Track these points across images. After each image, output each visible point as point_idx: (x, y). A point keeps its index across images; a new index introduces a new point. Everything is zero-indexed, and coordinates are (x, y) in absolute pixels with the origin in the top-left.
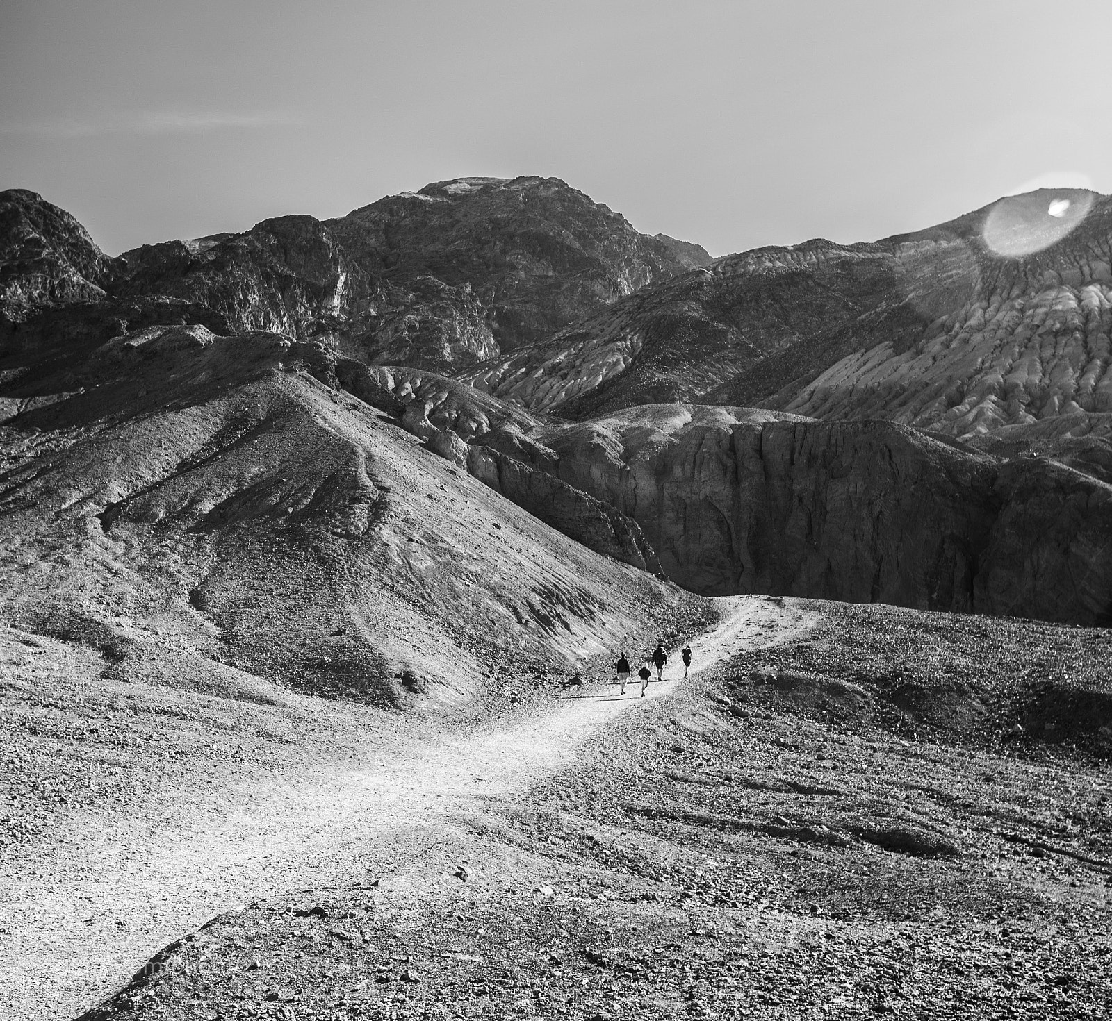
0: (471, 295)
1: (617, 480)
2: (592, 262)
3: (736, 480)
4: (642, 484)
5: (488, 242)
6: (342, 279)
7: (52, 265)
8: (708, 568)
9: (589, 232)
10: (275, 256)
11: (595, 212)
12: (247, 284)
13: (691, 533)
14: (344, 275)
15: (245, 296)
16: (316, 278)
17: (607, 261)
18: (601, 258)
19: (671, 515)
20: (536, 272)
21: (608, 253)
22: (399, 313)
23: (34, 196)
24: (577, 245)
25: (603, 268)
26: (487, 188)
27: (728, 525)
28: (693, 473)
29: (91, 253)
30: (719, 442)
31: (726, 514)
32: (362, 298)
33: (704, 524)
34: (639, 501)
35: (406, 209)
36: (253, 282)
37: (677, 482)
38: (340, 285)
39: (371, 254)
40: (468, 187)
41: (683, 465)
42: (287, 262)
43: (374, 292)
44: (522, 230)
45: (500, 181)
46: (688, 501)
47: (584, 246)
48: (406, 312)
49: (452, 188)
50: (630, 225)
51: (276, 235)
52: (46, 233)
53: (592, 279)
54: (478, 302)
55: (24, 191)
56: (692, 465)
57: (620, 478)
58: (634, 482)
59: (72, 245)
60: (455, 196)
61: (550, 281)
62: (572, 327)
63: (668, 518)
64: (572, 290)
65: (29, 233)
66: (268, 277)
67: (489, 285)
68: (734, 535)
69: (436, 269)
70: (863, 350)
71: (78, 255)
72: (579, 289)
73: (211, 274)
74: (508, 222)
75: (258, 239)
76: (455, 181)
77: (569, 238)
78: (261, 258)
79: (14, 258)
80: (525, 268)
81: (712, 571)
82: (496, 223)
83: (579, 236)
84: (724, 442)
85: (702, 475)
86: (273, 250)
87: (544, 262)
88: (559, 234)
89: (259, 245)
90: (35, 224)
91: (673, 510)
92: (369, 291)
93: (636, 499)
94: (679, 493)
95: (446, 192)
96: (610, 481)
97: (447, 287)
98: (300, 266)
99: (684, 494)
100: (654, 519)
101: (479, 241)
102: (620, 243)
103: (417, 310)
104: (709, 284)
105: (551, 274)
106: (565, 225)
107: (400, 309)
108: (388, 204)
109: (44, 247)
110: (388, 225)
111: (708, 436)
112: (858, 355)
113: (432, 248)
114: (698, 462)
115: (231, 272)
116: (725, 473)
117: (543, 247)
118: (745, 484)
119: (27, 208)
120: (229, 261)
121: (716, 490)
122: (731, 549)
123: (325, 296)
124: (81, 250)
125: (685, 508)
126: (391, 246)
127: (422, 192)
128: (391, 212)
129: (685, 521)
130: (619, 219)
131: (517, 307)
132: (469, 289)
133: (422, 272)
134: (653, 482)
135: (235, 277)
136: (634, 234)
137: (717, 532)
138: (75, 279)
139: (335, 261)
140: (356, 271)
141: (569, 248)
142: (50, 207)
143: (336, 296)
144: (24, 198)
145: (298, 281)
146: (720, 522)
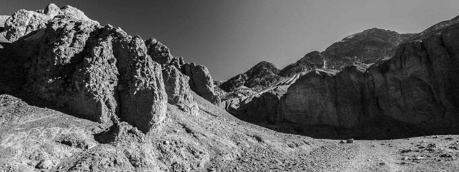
0: (357, 59)
1: (363, 78)
2: (388, 44)
3: (429, 61)
4: (376, 77)
5: (359, 46)
6: (325, 62)
7: (269, 73)
8: (420, 112)
9: (386, 37)
10: (309, 61)
11: (386, 32)
12: (304, 67)
13: (406, 94)
14: (325, 61)
15: (304, 70)
16: (319, 63)
17: (392, 42)
18: (390, 42)
19: (393, 88)
20: (373, 50)
21: (392, 41)
22: (339, 66)
23: (265, 62)
24: (383, 41)
25: (391, 44)
26: (357, 36)
27: (429, 87)
28: (401, 65)
29: (276, 69)
30: (414, 48)
31: (426, 81)
32: (330, 65)
33: (413, 88)
34: (376, 85)
35: (338, 45)
36: (305, 67)
37: (393, 71)
38: (325, 63)
39: (332, 56)
40: (353, 36)
41: (395, 63)
42: (312, 61)
43: (333, 63)
44: (367, 41)
45: (360, 33)
46: (401, 79)
47: (385, 41)
48: (341, 66)
49: (349, 38)
50: (397, 33)
51: (309, 56)
52: (268, 68)
53: (389, 47)
54: (359, 60)
55: (263, 61)
56: (400, 61)
57: (364, 77)
58: (371, 77)
59: (273, 69)
60: (350, 39)
61: (377, 51)
62: (381, 57)
63: (392, 90)
64: (383, 51)
65: (264, 68)
66: (308, 65)
67: (361, 55)
68: (434, 91)
69: (348, 55)
71: (274, 70)
72: (386, 51)
73: (296, 67)
74: (363, 41)
75: (305, 58)
76: (349, 36)
77: (380, 40)
78: (306, 62)
79: (262, 73)
80: (370, 49)
81: (423, 113)
82: (360, 42)
83: (383, 39)
84: (417, 46)
85: (407, 65)
86: (309, 59)
87: (375, 47)
88: (377, 40)
89: (306, 59)
90: (265, 66)
91: (393, 85)
92: (332, 63)
93: (374, 85)
94: (395, 77)
95: (347, 39)
96: (359, 79)
97: (351, 58)
98: (315, 61)
99: (398, 76)
100: (384, 92)
101: (357, 47)
102: (395, 38)
103: (344, 65)
104: (423, 36)
105: (377, 49)
106: (379, 37)
107: (340, 65)
108: (334, 45)
109: (267, 70)
110: (335, 49)
111: (407, 46)
113: (346, 51)
114: (403, 59)
115: (300, 66)
116: (421, 60)
117: (373, 43)
118: (435, 62)
119: (264, 64)
120: (299, 64)
121: (417, 70)
122: (433, 99)
123: (322, 66)
124: (274, 69)
125: (400, 83)
126: (336, 53)
127: (342, 40)
128: (335, 46)
129: (401, 89)
130: (394, 32)
131: (369, 59)
132: (356, 57)
133: (344, 57)
134: (381, 75)
135: (301, 67)
136: (399, 34)
137: (422, 91)
138: (273, 75)
139: (323, 59)
140: (328, 60)
141: (381, 42)
142: (268, 63)
143: (324, 66)
144: (264, 62)
145: (315, 64)
146: (423, 86)
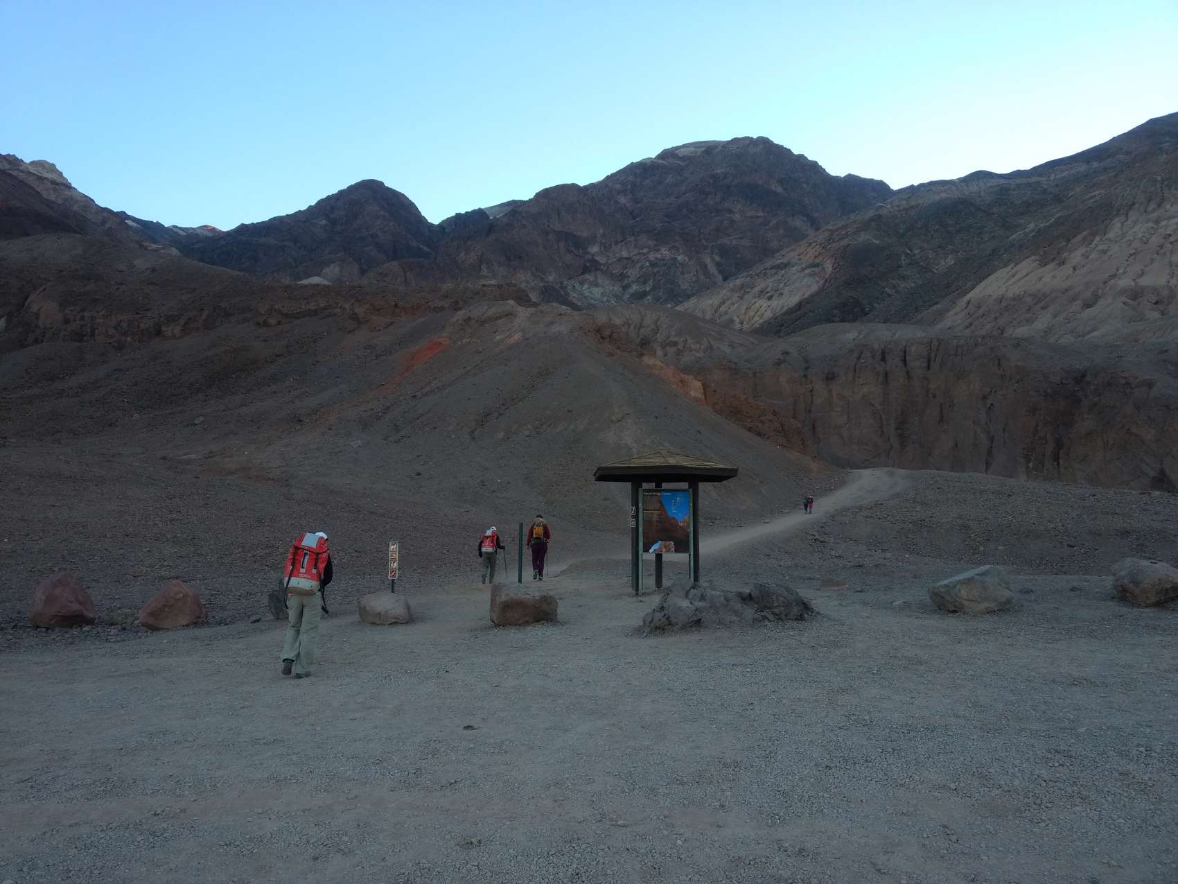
1: (798, 386)
3: (886, 382)
4: (817, 387)
5: (710, 193)
8: (865, 447)
9: (791, 178)
10: (550, 216)
11: (795, 161)
13: (853, 422)
16: (582, 231)
19: (838, 409)
20: (749, 214)
22: (644, 254)
24: (780, 189)
26: (709, 150)
30: (873, 355)
31: (878, 407)
32: (616, 244)
33: (863, 415)
37: (842, 385)
38: (599, 235)
39: (621, 209)
40: (693, 150)
41: (846, 373)
42: (560, 220)
43: (625, 239)
44: (737, 182)
45: (720, 142)
46: (851, 399)
47: (785, 190)
49: (681, 152)
50: (825, 171)
51: (550, 200)
56: (853, 372)
57: (801, 384)
58: (811, 386)
60: (684, 159)
63: (836, 412)
65: (377, 211)
66: (546, 233)
68: (885, 422)
70: (1014, 264)
74: (726, 175)
76: (683, 146)
77: (773, 184)
80: (740, 211)
81: (868, 449)
82: (716, 177)
83: (782, 182)
84: (877, 355)
85: (861, 380)
87: (755, 205)
88: (766, 182)
91: (839, 406)
92: (622, 238)
94: (843, 393)
95: (676, 155)
96: (793, 386)
98: (570, 223)
99: (847, 394)
100: (826, 412)
101: (704, 193)
106: (771, 174)
110: (633, 185)
111: (865, 350)
112: (1009, 268)
113: (667, 201)
114: (857, 371)
116: (878, 378)
117: (754, 194)
118: (892, 385)
119: (375, 193)
121: (871, 391)
122: (882, 432)
125: (849, 404)
126: (635, 202)
127: (659, 156)
128: (635, 175)
129: (848, 413)
130: (814, 165)
131: (735, 243)
134: (825, 386)
136: (829, 177)
137: (872, 421)
141: (774, 193)
143: (597, 244)
146: (874, 413)
